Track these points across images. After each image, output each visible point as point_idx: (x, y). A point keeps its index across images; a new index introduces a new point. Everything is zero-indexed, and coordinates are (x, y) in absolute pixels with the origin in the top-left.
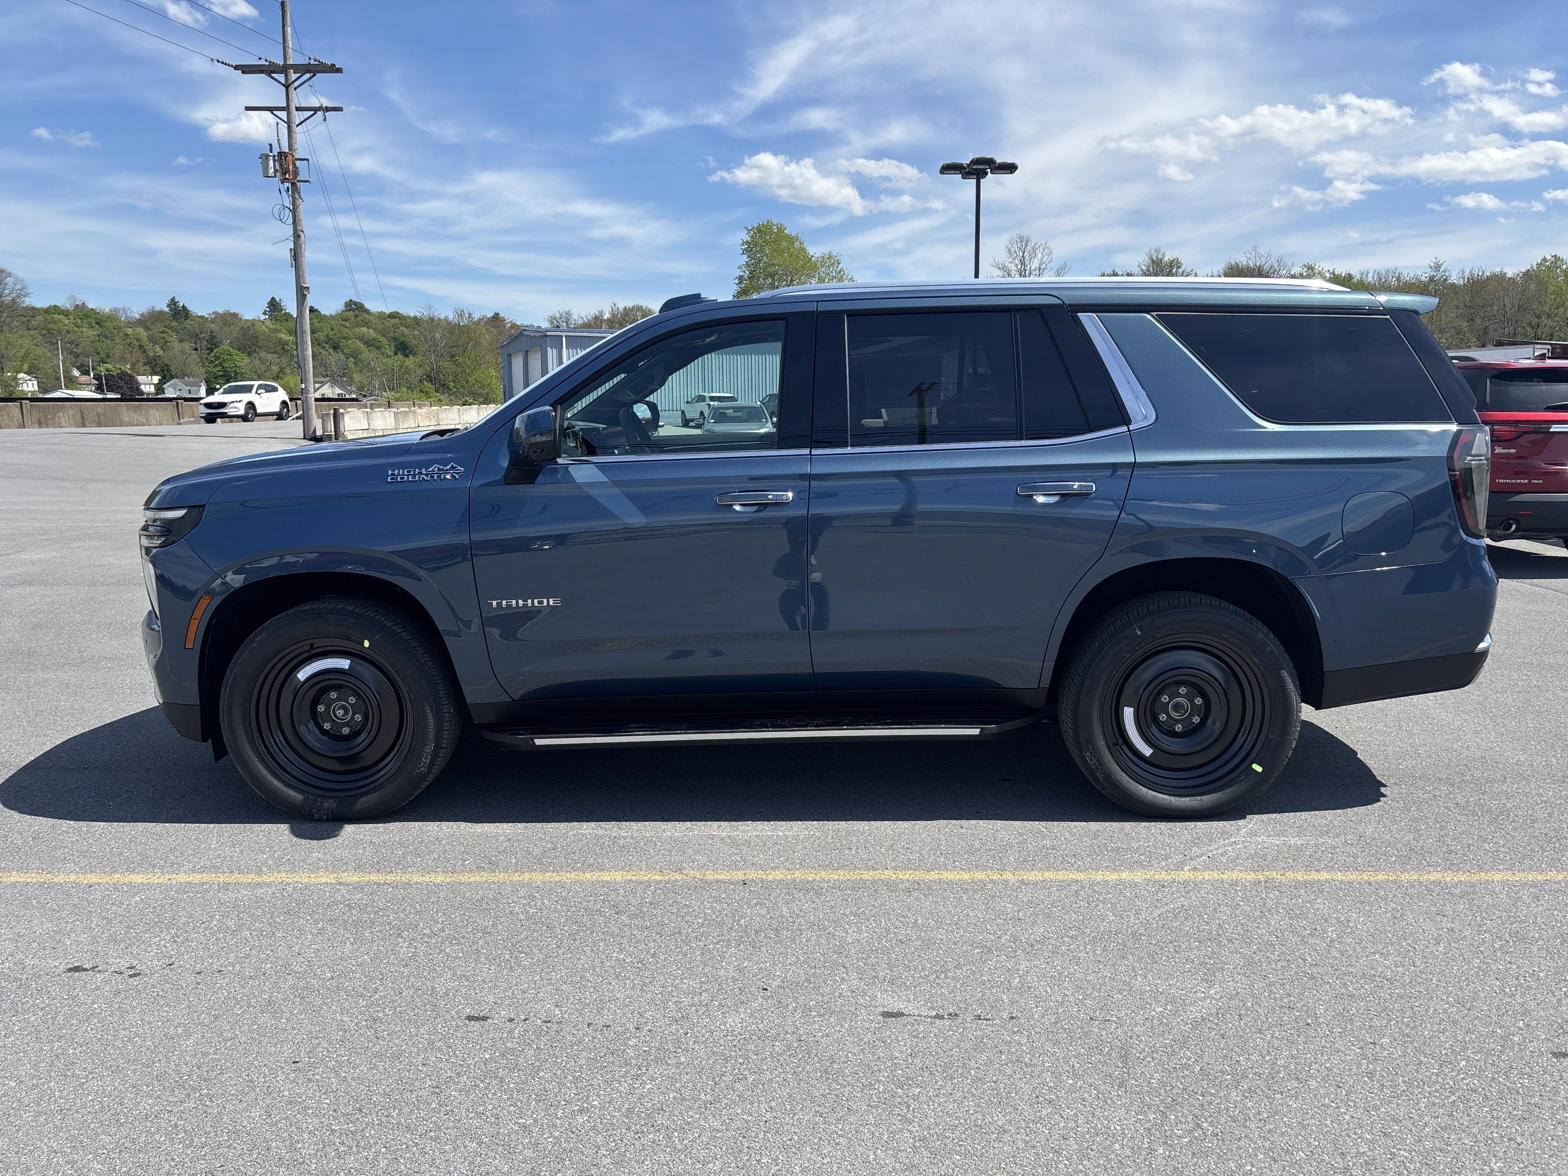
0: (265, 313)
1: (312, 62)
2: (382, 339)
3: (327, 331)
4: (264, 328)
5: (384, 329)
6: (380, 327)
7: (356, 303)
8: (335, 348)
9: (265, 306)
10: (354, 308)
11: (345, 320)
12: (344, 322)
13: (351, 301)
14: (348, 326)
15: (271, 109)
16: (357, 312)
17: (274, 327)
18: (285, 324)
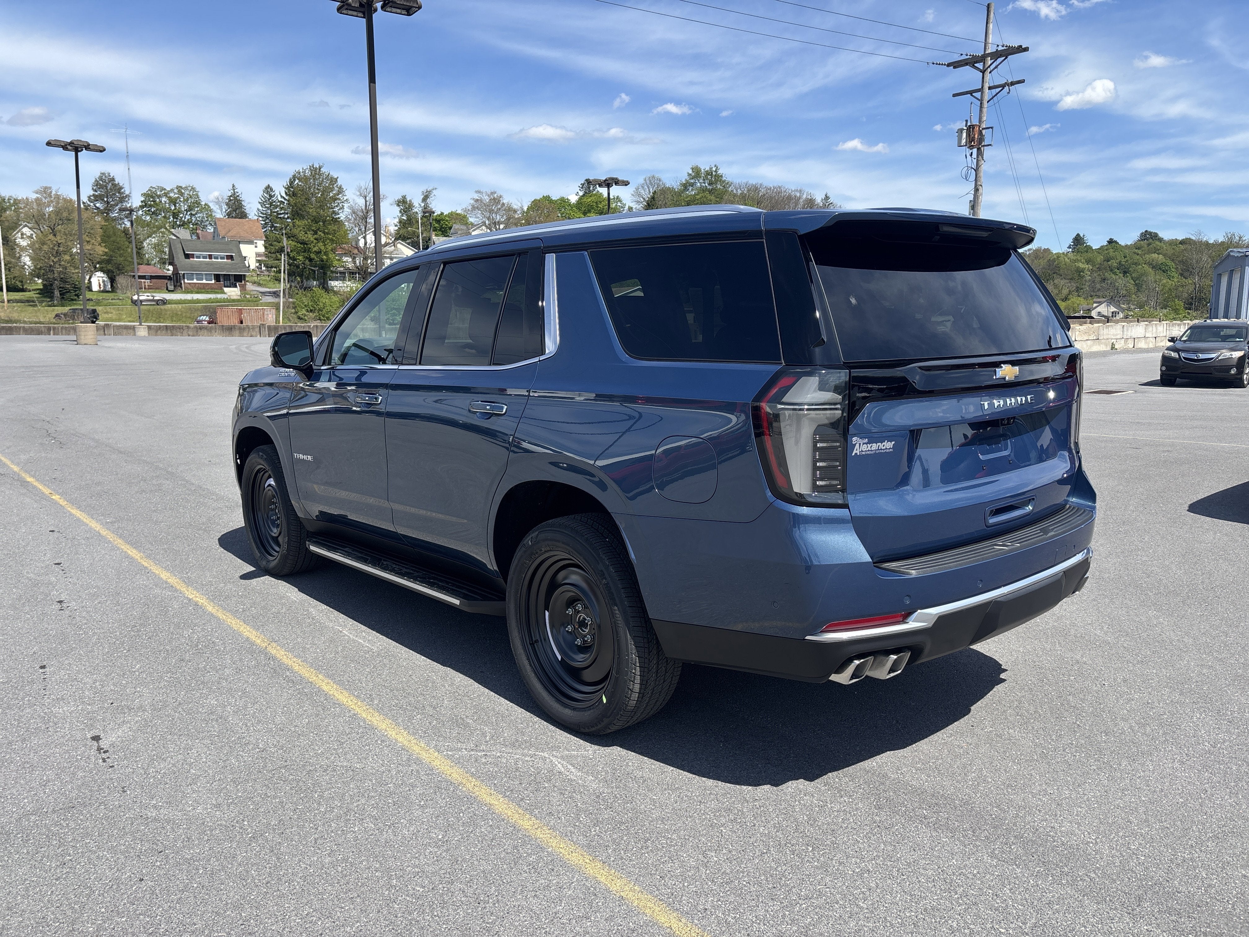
0: (1069, 247)
1: (1000, 48)
2: (1170, 263)
3: (1120, 257)
4: (1066, 259)
5: (1174, 254)
6: (1170, 252)
7: (1150, 233)
8: (1125, 273)
9: (1070, 241)
10: (1149, 237)
11: (1139, 249)
12: (1136, 251)
13: (1146, 231)
14: (1140, 253)
15: (971, 93)
16: (1151, 240)
17: (1075, 258)
18: (1085, 255)
